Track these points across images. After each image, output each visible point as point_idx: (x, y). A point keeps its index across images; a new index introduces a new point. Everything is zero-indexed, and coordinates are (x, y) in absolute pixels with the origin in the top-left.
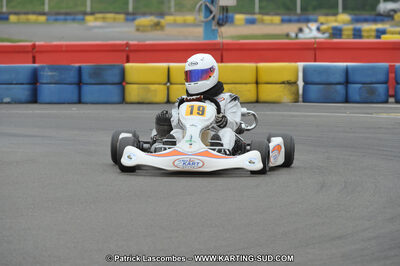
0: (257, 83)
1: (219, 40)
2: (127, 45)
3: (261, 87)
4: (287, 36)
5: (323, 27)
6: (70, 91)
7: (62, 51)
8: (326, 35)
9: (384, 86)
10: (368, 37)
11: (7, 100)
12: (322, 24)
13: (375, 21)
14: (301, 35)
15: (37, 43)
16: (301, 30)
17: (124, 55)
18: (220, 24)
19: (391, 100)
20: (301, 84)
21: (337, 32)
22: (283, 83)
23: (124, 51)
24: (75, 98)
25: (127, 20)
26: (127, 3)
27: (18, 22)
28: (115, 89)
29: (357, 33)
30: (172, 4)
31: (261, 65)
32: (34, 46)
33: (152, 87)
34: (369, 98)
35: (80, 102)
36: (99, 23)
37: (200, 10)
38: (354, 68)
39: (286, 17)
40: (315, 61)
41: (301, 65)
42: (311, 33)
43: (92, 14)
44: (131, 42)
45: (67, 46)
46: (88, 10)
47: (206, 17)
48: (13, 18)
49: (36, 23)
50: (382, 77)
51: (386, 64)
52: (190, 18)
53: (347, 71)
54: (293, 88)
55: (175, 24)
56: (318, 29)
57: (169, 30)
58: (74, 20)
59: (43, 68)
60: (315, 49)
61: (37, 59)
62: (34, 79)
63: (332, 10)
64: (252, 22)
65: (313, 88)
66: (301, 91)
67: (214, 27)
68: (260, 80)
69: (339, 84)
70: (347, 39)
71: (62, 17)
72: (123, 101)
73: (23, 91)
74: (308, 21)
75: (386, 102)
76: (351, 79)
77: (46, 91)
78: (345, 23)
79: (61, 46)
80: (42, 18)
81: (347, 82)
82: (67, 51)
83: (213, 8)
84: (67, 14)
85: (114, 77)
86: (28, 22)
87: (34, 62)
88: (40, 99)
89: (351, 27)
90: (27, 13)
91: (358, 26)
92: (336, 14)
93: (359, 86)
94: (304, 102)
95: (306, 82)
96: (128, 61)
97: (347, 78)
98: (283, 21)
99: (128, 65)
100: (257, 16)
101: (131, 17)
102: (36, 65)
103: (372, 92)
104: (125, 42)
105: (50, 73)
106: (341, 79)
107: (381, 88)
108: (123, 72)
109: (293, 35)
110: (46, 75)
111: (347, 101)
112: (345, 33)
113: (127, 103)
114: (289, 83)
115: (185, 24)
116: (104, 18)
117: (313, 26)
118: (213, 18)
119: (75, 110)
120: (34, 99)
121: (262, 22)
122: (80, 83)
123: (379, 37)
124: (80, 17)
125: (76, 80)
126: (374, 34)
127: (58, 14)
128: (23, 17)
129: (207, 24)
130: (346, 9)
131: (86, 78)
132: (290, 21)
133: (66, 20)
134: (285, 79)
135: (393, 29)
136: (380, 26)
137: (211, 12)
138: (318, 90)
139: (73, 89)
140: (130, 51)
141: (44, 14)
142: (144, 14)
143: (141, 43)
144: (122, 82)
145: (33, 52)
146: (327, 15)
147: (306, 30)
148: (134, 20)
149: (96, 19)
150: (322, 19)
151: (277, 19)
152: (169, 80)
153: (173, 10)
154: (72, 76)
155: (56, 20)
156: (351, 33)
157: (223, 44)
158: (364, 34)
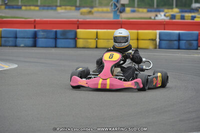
0: (138, 39)
1: (120, 19)
2: (78, 21)
3: (140, 41)
4: (150, 18)
5: (167, 14)
6: (52, 42)
7: (47, 23)
8: (168, 18)
9: (196, 42)
10: (188, 19)
11: (22, 45)
12: (166, 13)
13: (190, 12)
14: (157, 18)
15: (37, 19)
16: (157, 16)
17: (76, 26)
18: (121, 12)
19: (199, 48)
20: (158, 40)
21: (173, 17)
22: (150, 40)
23: (76, 24)
24: (54, 45)
25: (76, 9)
26: (76, 2)
27: (26, 10)
28: (72, 41)
29: (183, 18)
30: (97, 2)
31: (140, 31)
32: (35, 21)
33: (90, 41)
34: (189, 47)
35: (56, 47)
36: (63, 11)
37: (112, 5)
38: (182, 34)
39: (150, 9)
40: (164, 30)
41: (158, 31)
42: (161, 17)
43: (60, 6)
44: (80, 20)
45: (50, 21)
46: (58, 4)
47: (115, 9)
48: (23, 8)
49: (34, 10)
50: (195, 38)
51: (197, 32)
52: (105, 9)
53: (179, 34)
54: (154, 42)
55: (98, 12)
56: (165, 15)
57: (95, 15)
58: (52, 9)
59: (39, 31)
60: (164, 24)
61: (36, 27)
62: (35, 36)
63: (170, 6)
64: (134, 11)
65: (163, 42)
66: (158, 44)
67: (118, 13)
68: (139, 38)
69: (176, 40)
70: (178, 20)
71: (46, 8)
72: (76, 47)
73: (30, 41)
74: (159, 11)
75: (197, 49)
76: (181, 38)
77: (40, 41)
78: (177, 13)
79: (47, 21)
80: (37, 8)
81: (179, 40)
82: (50, 23)
83: (118, 5)
84: (49, 6)
85: (71, 35)
86: (30, 9)
87: (35, 28)
88: (38, 45)
89: (180, 14)
90: (30, 6)
91: (183, 14)
92: (172, 8)
93: (185, 41)
94: (159, 48)
95: (160, 40)
96: (78, 28)
97: (179, 38)
98: (148, 11)
99: (78, 30)
100: (136, 9)
101: (78, 8)
102: (36, 30)
103: (191, 44)
104: (76, 20)
105: (42, 34)
106: (176, 38)
107: (195, 43)
108: (76, 33)
109: (153, 18)
110: (41, 34)
111: (179, 48)
112: (177, 17)
113: (78, 48)
114: (152, 40)
115: (103, 12)
116: (65, 9)
117: (162, 14)
118: (118, 9)
119: (53, 50)
120: (35, 45)
121: (138, 12)
122: (56, 38)
123: (194, 20)
124: (54, 8)
125: (54, 37)
126: (190, 18)
127: (44, 6)
128: (28, 8)
129: (115, 12)
130: (177, 6)
131: (59, 36)
132: (151, 11)
133: (48, 9)
134: (151, 38)
135: (199, 16)
136: (193, 14)
137: (117, 6)
138: (166, 43)
139: (53, 41)
140: (79, 24)
141: (37, 6)
142: (84, 7)
143: (85, 20)
144: (75, 38)
145: (35, 24)
146: (168, 9)
147: (159, 16)
148: (79, 9)
149: (62, 9)
150: (166, 10)
151: (145, 10)
152: (97, 38)
153: (97, 5)
154: (52, 35)
155: (43, 9)
156: (179, 17)
157: (122, 21)
158: (186, 18)
